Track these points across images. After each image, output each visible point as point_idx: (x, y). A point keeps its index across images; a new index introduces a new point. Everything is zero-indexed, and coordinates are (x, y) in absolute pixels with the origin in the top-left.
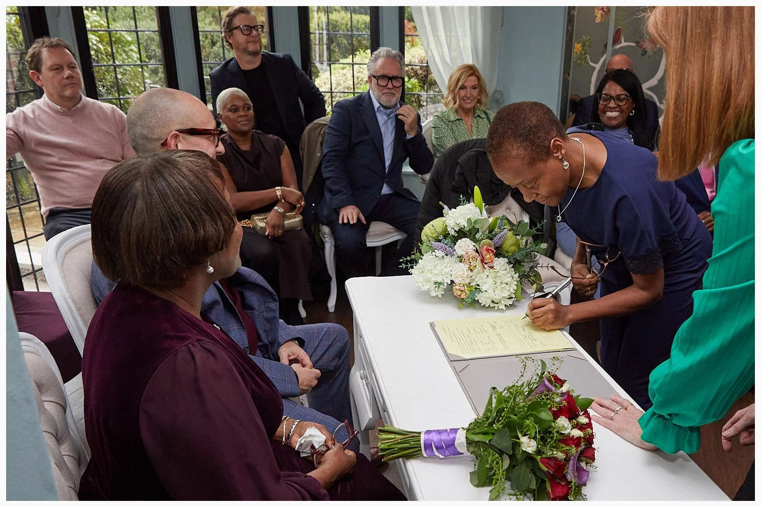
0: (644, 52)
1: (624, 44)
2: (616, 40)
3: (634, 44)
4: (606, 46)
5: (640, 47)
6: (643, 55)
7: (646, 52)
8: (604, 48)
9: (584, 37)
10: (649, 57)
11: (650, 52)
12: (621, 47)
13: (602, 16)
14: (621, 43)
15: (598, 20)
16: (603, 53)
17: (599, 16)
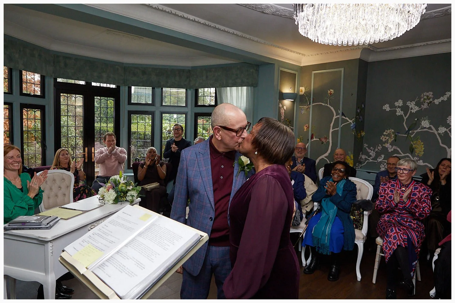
0: (323, 143)
1: (315, 139)
2: (312, 138)
3: (319, 140)
4: (308, 140)
5: (321, 140)
6: (322, 144)
7: (323, 142)
8: (307, 141)
9: (300, 136)
10: (324, 144)
11: (325, 143)
12: (314, 140)
13: (306, 129)
14: (314, 139)
15: (305, 130)
16: (308, 143)
17: (305, 129)
